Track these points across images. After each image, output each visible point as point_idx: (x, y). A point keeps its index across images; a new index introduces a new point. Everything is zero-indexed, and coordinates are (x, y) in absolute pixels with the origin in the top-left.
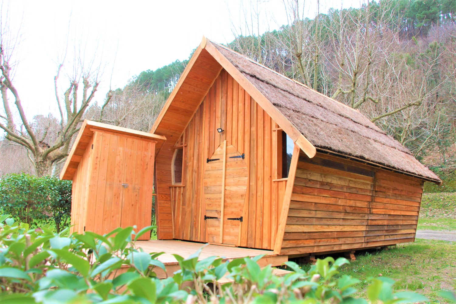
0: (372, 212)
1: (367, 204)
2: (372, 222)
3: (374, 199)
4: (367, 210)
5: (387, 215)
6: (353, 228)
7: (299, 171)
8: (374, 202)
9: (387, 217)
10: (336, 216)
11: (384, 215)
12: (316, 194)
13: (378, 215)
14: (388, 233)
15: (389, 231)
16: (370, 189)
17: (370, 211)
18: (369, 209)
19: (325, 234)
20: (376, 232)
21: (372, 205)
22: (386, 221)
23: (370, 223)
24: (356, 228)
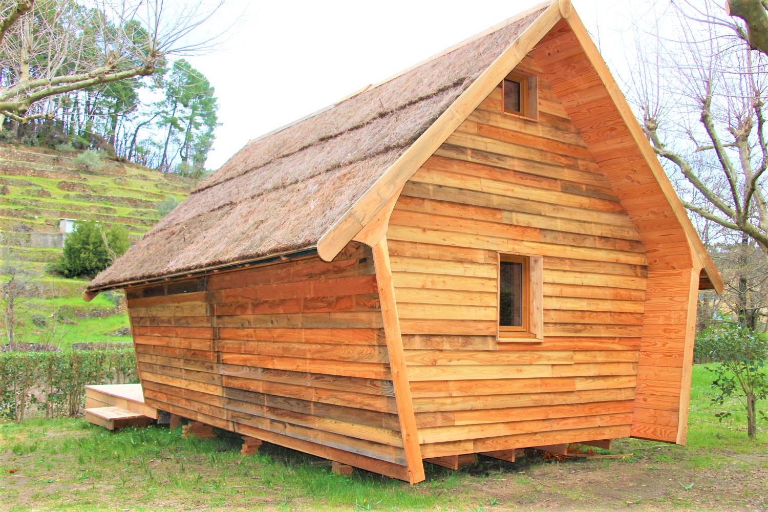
0: (223, 360)
1: (209, 343)
2: (230, 381)
3: (219, 334)
4: (213, 355)
5: (260, 370)
6: (201, 387)
7: (132, 310)
8: (220, 338)
9: (259, 374)
10: (175, 364)
11: (253, 369)
12: (149, 334)
13: (236, 367)
14: (277, 415)
15: (280, 412)
16: (205, 315)
17: (218, 357)
18: (216, 355)
19: (173, 389)
20: (245, 405)
21: (218, 347)
22: (261, 383)
23: (226, 382)
24: (206, 389)
